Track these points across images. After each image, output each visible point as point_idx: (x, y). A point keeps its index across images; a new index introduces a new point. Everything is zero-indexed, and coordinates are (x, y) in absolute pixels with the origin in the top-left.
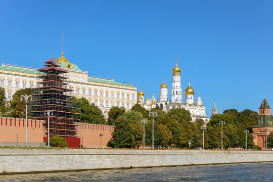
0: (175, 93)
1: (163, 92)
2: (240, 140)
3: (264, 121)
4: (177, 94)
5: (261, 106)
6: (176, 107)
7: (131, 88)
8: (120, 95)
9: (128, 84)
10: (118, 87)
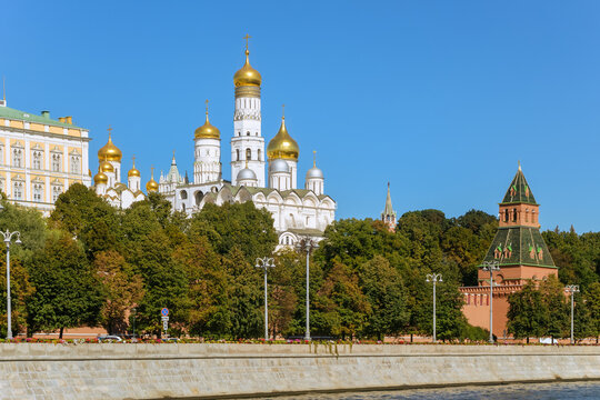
0: (243, 156)
1: (202, 151)
2: (415, 308)
3: (516, 248)
4: (249, 158)
5: (507, 198)
6: (237, 199)
7: (66, 132)
8: (28, 157)
9: (58, 118)
10: (18, 125)
